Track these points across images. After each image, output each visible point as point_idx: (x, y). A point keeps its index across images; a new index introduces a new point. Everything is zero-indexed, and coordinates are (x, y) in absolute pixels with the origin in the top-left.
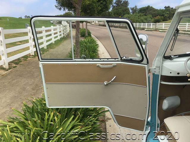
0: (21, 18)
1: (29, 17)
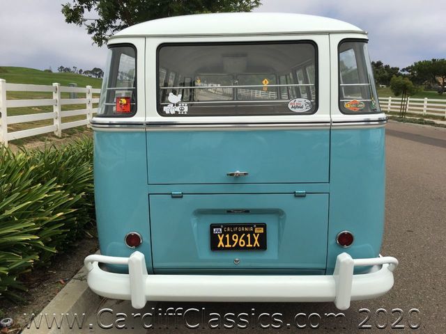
0: (50, 71)
1: (68, 70)
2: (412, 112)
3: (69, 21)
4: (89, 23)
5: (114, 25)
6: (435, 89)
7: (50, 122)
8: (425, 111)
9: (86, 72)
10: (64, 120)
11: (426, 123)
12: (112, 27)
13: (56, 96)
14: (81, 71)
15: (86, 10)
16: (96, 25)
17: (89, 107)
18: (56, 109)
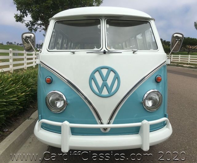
0: (2, 44)
1: (11, 43)
2: (174, 61)
3: (17, 21)
4: (26, 22)
5: (37, 23)
6: (187, 51)
7: (8, 66)
8: (180, 61)
9: (20, 45)
10: (14, 65)
11: (179, 66)
12: (37, 24)
13: (11, 55)
14: (18, 44)
15: (25, 16)
16: (30, 23)
17: (25, 60)
18: (11, 61)
